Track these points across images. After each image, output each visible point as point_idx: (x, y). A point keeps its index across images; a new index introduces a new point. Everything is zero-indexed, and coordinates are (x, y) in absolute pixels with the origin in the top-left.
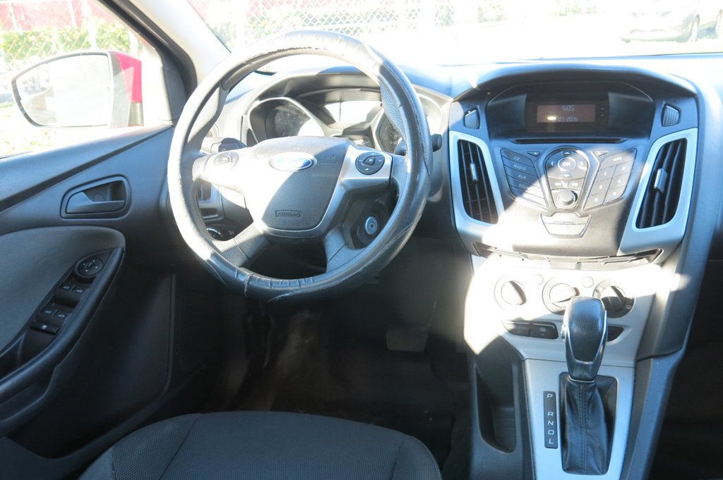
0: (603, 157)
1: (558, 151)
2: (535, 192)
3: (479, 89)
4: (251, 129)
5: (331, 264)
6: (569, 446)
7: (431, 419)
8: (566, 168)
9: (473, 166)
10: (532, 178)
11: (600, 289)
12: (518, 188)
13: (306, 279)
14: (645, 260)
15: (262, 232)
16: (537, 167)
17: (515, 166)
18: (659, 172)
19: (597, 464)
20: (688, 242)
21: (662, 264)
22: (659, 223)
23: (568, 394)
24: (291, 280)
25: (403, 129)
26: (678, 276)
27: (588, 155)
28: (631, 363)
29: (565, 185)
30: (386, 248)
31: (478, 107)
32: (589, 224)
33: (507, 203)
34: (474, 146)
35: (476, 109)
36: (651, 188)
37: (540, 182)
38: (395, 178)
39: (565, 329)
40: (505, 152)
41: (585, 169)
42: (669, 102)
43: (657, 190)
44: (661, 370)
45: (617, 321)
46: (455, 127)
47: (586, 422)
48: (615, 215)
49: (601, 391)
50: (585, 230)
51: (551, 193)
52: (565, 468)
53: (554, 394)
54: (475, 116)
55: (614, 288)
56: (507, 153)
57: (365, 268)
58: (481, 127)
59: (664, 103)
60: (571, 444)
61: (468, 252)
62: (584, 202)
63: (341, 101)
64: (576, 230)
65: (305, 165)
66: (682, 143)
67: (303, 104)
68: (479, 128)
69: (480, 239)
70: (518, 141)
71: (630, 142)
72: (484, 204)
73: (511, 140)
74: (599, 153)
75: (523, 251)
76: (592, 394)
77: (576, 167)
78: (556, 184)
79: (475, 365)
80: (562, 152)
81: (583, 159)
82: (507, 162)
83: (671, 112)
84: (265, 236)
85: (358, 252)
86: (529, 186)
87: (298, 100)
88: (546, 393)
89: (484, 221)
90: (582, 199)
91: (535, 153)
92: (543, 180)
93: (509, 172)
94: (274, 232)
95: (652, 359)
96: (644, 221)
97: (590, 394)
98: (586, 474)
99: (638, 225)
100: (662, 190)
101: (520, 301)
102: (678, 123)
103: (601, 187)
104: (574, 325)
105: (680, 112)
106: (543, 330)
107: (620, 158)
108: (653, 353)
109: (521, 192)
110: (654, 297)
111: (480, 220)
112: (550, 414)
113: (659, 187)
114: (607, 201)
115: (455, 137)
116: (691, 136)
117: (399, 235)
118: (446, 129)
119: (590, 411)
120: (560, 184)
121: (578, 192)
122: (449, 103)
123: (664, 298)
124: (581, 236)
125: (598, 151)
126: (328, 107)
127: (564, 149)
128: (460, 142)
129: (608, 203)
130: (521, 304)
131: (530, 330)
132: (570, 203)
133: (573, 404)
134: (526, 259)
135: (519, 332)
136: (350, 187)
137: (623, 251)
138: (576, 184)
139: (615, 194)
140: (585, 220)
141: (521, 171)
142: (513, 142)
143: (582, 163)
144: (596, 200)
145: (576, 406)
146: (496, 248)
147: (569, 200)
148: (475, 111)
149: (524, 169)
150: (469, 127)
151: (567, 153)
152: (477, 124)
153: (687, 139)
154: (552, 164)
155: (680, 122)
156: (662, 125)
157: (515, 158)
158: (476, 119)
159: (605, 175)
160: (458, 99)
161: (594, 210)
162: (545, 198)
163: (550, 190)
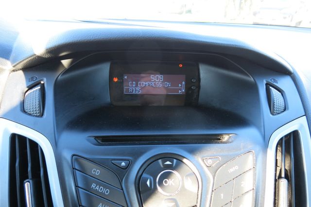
3: (47, 56)
9: (28, 186)
17: (93, 186)
27: (198, 166)
31: (44, 81)
34: (34, 145)
35: (43, 86)
40: (76, 160)
42: (272, 82)
54: (38, 96)
59: (265, 82)
66: (295, 135)
68: (42, 115)
70: (96, 137)
74: (210, 162)
80: (160, 161)
82: (81, 179)
91: (123, 164)
102: (285, 110)
107: (236, 168)
115: (6, 131)
122: (6, 73)
128: (14, 138)
141: (102, 196)
143: (190, 181)
148: (39, 87)
149: (107, 191)
150: (30, 114)
151: (168, 163)
152: (40, 110)
153: (299, 131)
154: (148, 183)
155: (288, 109)
156: (272, 113)
157: (94, 171)
158: (39, 99)
159: (222, 198)
160: (20, 66)
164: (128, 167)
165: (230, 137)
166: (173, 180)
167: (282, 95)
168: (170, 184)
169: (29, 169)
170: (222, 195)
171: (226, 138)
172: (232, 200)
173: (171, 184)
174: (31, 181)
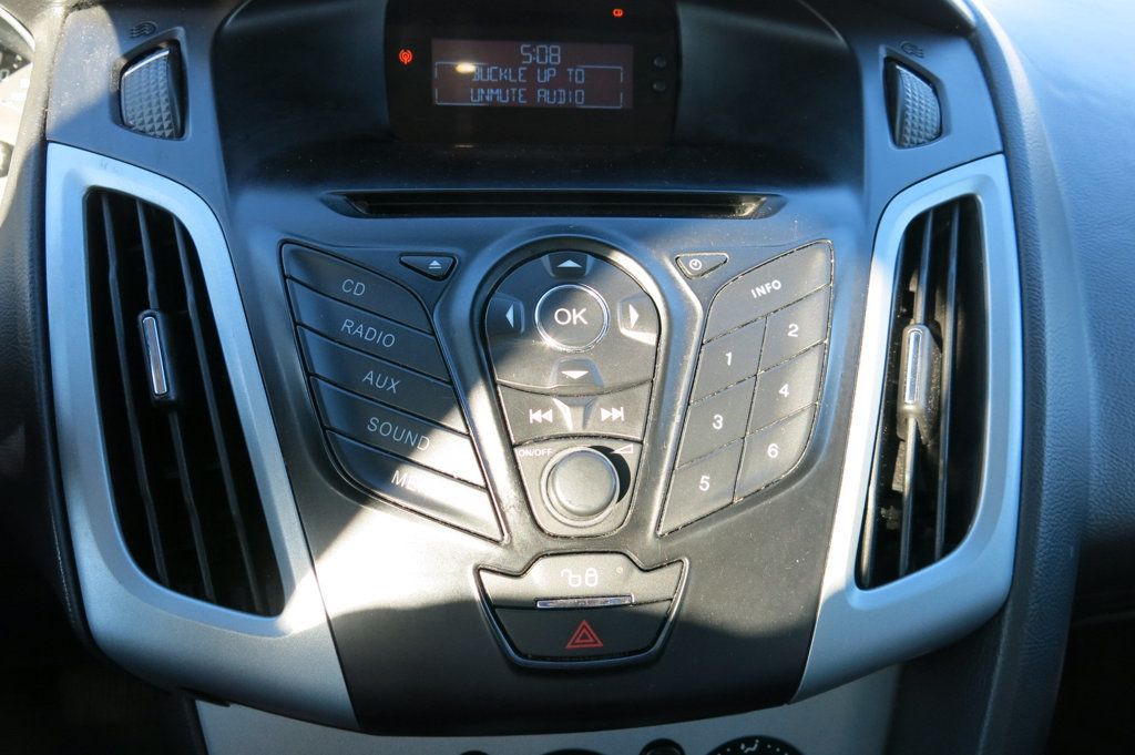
0: (711, 281)
1: (532, 251)
2: (446, 460)
9: (152, 327)
10: (427, 392)
12: (362, 438)
17: (347, 325)
18: (910, 334)
27: (656, 273)
29: (570, 419)
31: (180, 33)
32: (683, 600)
34: (162, 220)
35: (174, 45)
37: (467, 417)
40: (294, 253)
41: (649, 338)
42: (906, 52)
46: (77, 132)
51: (513, 462)
54: (165, 78)
56: (306, 262)
59: (883, 53)
62: (658, 492)
66: (964, 211)
68: (180, 133)
70: (352, 198)
73: (323, 193)
74: (696, 264)
77: (614, 333)
78: (536, 417)
80: (545, 259)
81: (635, 293)
83: (911, 91)
90: (648, 485)
91: (435, 264)
92: (480, 401)
102: (939, 134)
103: (719, 422)
105: (938, 92)
107: (777, 285)
111: (197, 594)
114: (745, 486)
115: (71, 179)
116: (989, 184)
118: (31, 136)
120: (549, 416)
121: (628, 452)
124: (651, 657)
125: (691, 254)
127: (560, 246)
128: (97, 202)
129: (755, 497)
138: (618, 412)
139: (776, 453)
140: (668, 581)
141: (373, 351)
142: (326, 203)
143: (634, 315)
144: (704, 484)
148: (167, 53)
149: (389, 341)
150: (143, 132)
151: (569, 264)
152: (174, 118)
153: (980, 198)
154: (510, 316)
155: (948, 132)
156: (899, 142)
157: (347, 287)
158: (169, 92)
159: (729, 363)
161: (700, 533)
162: (488, 488)
163: (511, 447)
164: (450, 275)
165: (762, 204)
166: (584, 310)
167: (935, 91)
168: (575, 322)
169: (151, 286)
170: (729, 355)
171: (750, 209)
172: (761, 372)
173: (578, 319)
174: (158, 315)
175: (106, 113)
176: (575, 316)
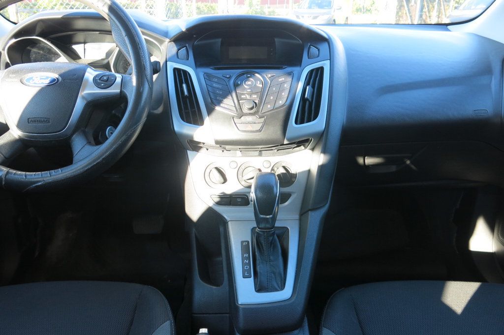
0: (272, 78)
1: (243, 74)
2: (229, 103)
3: (187, 32)
4: (9, 62)
5: (76, 158)
6: (259, 275)
7: (169, 281)
8: (248, 85)
9: (184, 86)
10: (226, 93)
11: (275, 169)
12: (216, 100)
13: (56, 170)
14: (302, 147)
15: (17, 137)
16: (230, 86)
17: (214, 85)
18: (308, 87)
19: (278, 284)
20: (327, 132)
21: (313, 149)
22: (309, 121)
23: (257, 240)
24: (43, 172)
25: (129, 54)
26: (322, 155)
27: (263, 77)
28: (297, 217)
29: (248, 97)
30: (120, 142)
31: (187, 45)
32: (265, 123)
33: (210, 111)
34: (185, 72)
35: (186, 47)
36: (303, 98)
37: (232, 96)
38: (125, 91)
39: (252, 196)
41: (261, 86)
42: (313, 45)
43: (307, 99)
44: (315, 218)
45: (286, 190)
46: (171, 59)
47: (270, 257)
48: (282, 116)
49: (278, 237)
50: (262, 127)
51: (239, 103)
52: (257, 290)
53: (248, 242)
54: (185, 51)
55: (284, 167)
56: (208, 77)
57: (103, 159)
58: (189, 59)
59: (309, 44)
60: (260, 272)
61: (184, 148)
62: (261, 107)
63: (85, 43)
64: (257, 127)
65: (51, 82)
66: (321, 69)
67: (52, 43)
68: (188, 59)
69: (192, 137)
70: (215, 68)
71: (289, 69)
72: (194, 113)
73: (211, 67)
74: (269, 76)
75: (222, 144)
76: (273, 239)
77: (255, 85)
78: (243, 96)
79: (194, 230)
80: (245, 75)
81: (259, 80)
82: (208, 82)
83: (313, 50)
84: (21, 141)
85: (98, 147)
86: (224, 98)
87: (49, 40)
88: (242, 242)
89: (194, 124)
90: (260, 106)
91: (228, 76)
92: (234, 94)
93: (210, 89)
94: (28, 136)
95: (310, 212)
96: (300, 120)
97: (271, 238)
98: (271, 292)
99: (296, 123)
100: (310, 100)
101: (222, 181)
102: (318, 56)
103: (272, 98)
104: (258, 191)
105: (319, 50)
106: (239, 200)
107: (283, 79)
108: (310, 208)
109: (219, 102)
110: (309, 171)
111: (190, 123)
112: (246, 255)
113: (308, 98)
114: (276, 106)
115: (171, 66)
116: (326, 65)
117: (129, 133)
118: (164, 60)
119: (272, 250)
120: (245, 96)
121: (257, 101)
122: (166, 43)
123: (315, 171)
124: (260, 131)
125: (269, 74)
126: (75, 47)
127: (247, 73)
128: (175, 70)
129: (277, 108)
130: (223, 183)
131: (231, 201)
132: (252, 108)
133: (261, 247)
134: (225, 151)
135: (223, 203)
136: (89, 99)
137: (288, 140)
138: (255, 96)
139: (281, 102)
140: (263, 120)
141: (218, 89)
142: (212, 69)
143: (259, 82)
144: (269, 106)
145: (263, 248)
146: (204, 143)
147: (251, 106)
149: (220, 87)
150: (181, 59)
151: (249, 76)
152: (187, 57)
153: (324, 67)
154: (239, 83)
156: (308, 58)
157: (214, 80)
158: (186, 54)
159: (274, 90)
160: (172, 39)
161: (268, 113)
162: (235, 106)
163: (238, 101)
164: (230, 78)
169: (184, 80)
172: (279, 91)
174: (185, 84)
175: (176, 57)
176: (249, 83)
